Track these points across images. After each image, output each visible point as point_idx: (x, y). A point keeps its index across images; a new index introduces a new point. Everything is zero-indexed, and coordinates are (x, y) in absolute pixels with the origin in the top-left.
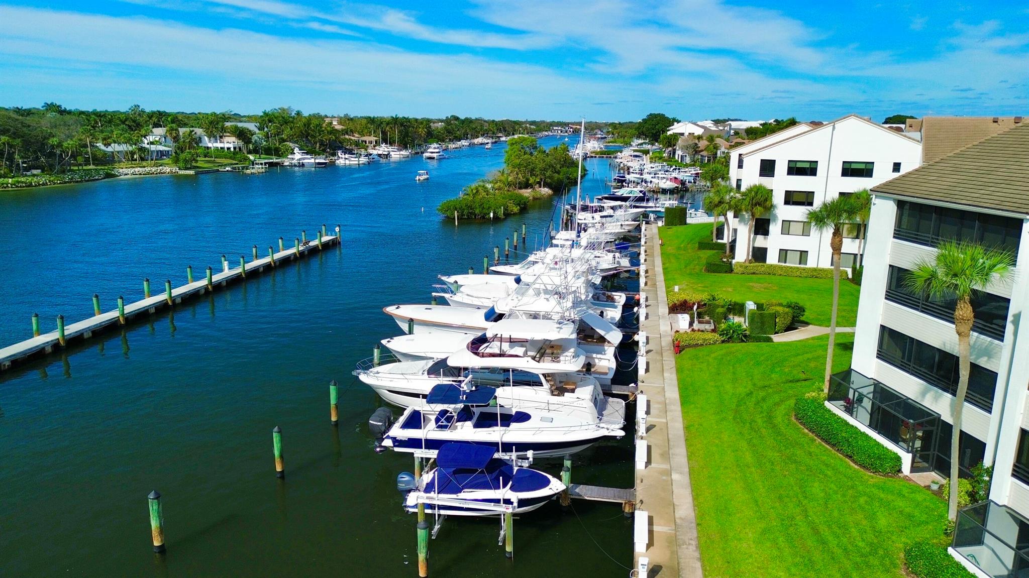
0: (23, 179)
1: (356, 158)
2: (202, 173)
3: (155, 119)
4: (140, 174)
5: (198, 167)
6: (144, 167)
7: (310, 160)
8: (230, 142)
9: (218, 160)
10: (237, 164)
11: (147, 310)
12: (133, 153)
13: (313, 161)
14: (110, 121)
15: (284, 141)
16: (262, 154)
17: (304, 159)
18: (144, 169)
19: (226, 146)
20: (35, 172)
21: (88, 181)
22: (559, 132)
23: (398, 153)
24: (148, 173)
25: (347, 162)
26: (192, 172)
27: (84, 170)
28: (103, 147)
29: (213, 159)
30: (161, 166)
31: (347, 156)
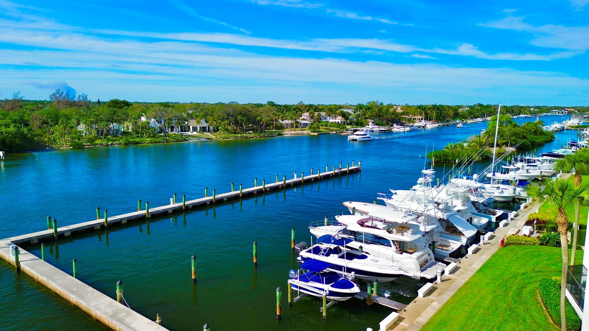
0: (244, 135)
1: (403, 127)
2: (321, 134)
3: (308, 108)
4: (294, 134)
5: (320, 131)
6: (296, 131)
7: (376, 129)
8: (339, 119)
9: (331, 128)
10: (340, 130)
11: (253, 192)
12: (292, 124)
13: (378, 129)
14: (289, 109)
15: (367, 118)
16: (354, 125)
17: (374, 128)
18: (295, 132)
19: (337, 121)
20: (251, 132)
21: (271, 137)
22: (557, 113)
23: (431, 125)
24: (297, 134)
25: (398, 130)
26: (316, 134)
27: (270, 132)
28: (281, 122)
29: (328, 128)
30: (303, 130)
31: (398, 127)
